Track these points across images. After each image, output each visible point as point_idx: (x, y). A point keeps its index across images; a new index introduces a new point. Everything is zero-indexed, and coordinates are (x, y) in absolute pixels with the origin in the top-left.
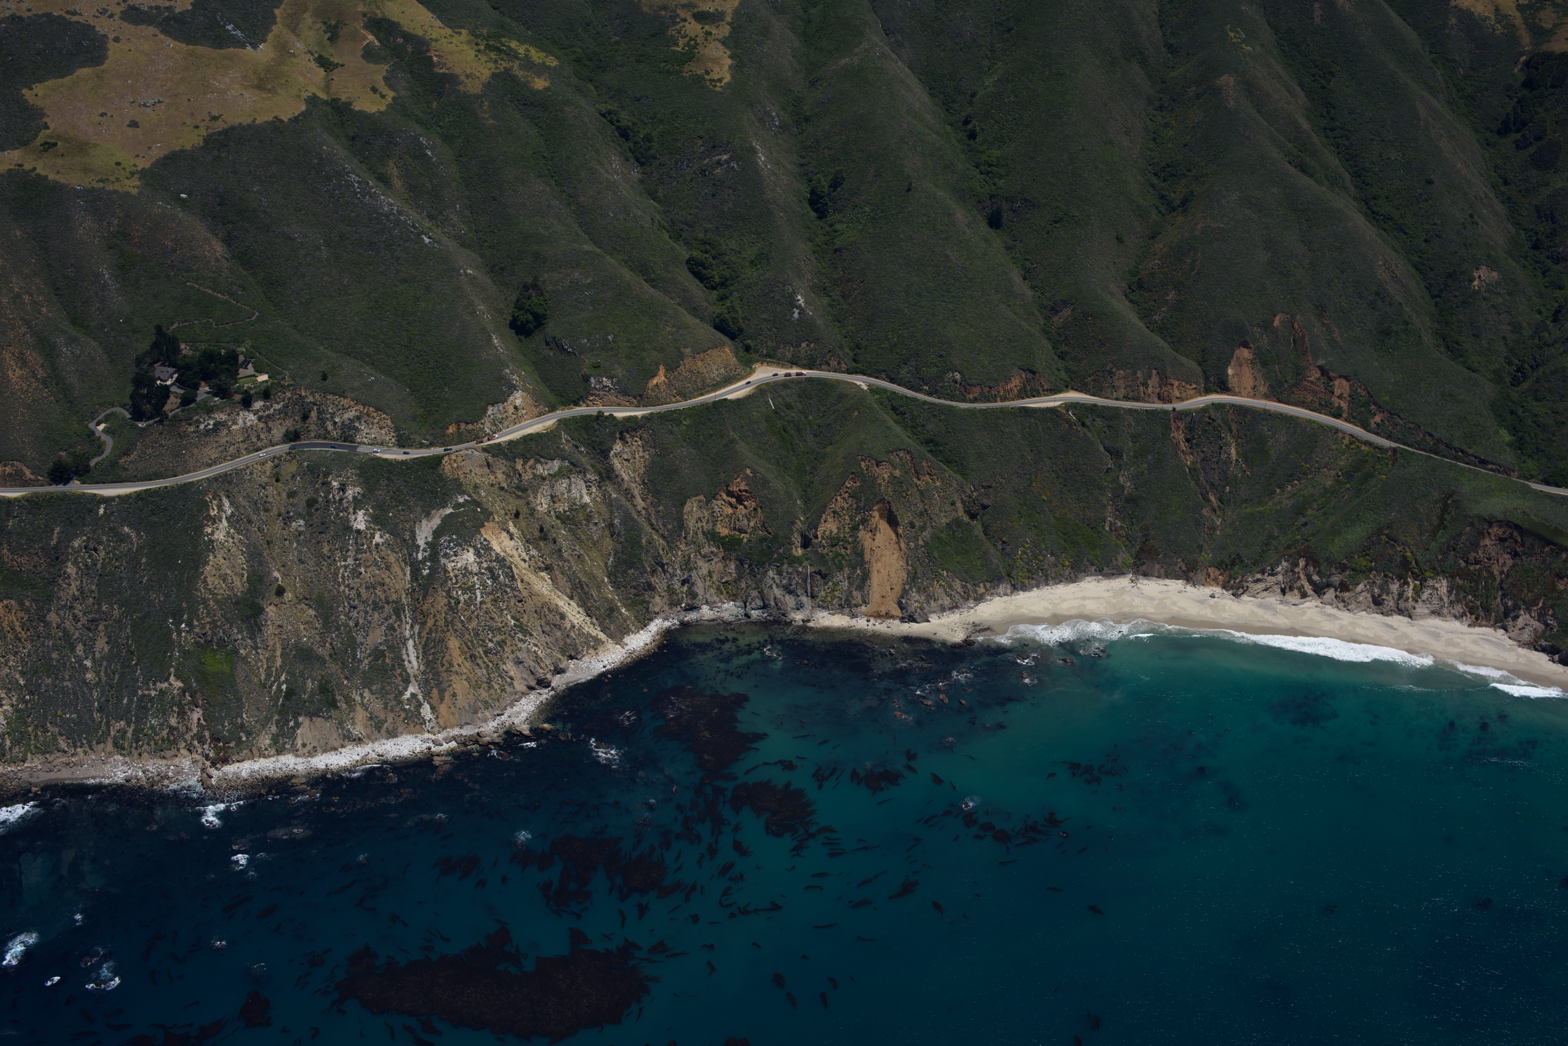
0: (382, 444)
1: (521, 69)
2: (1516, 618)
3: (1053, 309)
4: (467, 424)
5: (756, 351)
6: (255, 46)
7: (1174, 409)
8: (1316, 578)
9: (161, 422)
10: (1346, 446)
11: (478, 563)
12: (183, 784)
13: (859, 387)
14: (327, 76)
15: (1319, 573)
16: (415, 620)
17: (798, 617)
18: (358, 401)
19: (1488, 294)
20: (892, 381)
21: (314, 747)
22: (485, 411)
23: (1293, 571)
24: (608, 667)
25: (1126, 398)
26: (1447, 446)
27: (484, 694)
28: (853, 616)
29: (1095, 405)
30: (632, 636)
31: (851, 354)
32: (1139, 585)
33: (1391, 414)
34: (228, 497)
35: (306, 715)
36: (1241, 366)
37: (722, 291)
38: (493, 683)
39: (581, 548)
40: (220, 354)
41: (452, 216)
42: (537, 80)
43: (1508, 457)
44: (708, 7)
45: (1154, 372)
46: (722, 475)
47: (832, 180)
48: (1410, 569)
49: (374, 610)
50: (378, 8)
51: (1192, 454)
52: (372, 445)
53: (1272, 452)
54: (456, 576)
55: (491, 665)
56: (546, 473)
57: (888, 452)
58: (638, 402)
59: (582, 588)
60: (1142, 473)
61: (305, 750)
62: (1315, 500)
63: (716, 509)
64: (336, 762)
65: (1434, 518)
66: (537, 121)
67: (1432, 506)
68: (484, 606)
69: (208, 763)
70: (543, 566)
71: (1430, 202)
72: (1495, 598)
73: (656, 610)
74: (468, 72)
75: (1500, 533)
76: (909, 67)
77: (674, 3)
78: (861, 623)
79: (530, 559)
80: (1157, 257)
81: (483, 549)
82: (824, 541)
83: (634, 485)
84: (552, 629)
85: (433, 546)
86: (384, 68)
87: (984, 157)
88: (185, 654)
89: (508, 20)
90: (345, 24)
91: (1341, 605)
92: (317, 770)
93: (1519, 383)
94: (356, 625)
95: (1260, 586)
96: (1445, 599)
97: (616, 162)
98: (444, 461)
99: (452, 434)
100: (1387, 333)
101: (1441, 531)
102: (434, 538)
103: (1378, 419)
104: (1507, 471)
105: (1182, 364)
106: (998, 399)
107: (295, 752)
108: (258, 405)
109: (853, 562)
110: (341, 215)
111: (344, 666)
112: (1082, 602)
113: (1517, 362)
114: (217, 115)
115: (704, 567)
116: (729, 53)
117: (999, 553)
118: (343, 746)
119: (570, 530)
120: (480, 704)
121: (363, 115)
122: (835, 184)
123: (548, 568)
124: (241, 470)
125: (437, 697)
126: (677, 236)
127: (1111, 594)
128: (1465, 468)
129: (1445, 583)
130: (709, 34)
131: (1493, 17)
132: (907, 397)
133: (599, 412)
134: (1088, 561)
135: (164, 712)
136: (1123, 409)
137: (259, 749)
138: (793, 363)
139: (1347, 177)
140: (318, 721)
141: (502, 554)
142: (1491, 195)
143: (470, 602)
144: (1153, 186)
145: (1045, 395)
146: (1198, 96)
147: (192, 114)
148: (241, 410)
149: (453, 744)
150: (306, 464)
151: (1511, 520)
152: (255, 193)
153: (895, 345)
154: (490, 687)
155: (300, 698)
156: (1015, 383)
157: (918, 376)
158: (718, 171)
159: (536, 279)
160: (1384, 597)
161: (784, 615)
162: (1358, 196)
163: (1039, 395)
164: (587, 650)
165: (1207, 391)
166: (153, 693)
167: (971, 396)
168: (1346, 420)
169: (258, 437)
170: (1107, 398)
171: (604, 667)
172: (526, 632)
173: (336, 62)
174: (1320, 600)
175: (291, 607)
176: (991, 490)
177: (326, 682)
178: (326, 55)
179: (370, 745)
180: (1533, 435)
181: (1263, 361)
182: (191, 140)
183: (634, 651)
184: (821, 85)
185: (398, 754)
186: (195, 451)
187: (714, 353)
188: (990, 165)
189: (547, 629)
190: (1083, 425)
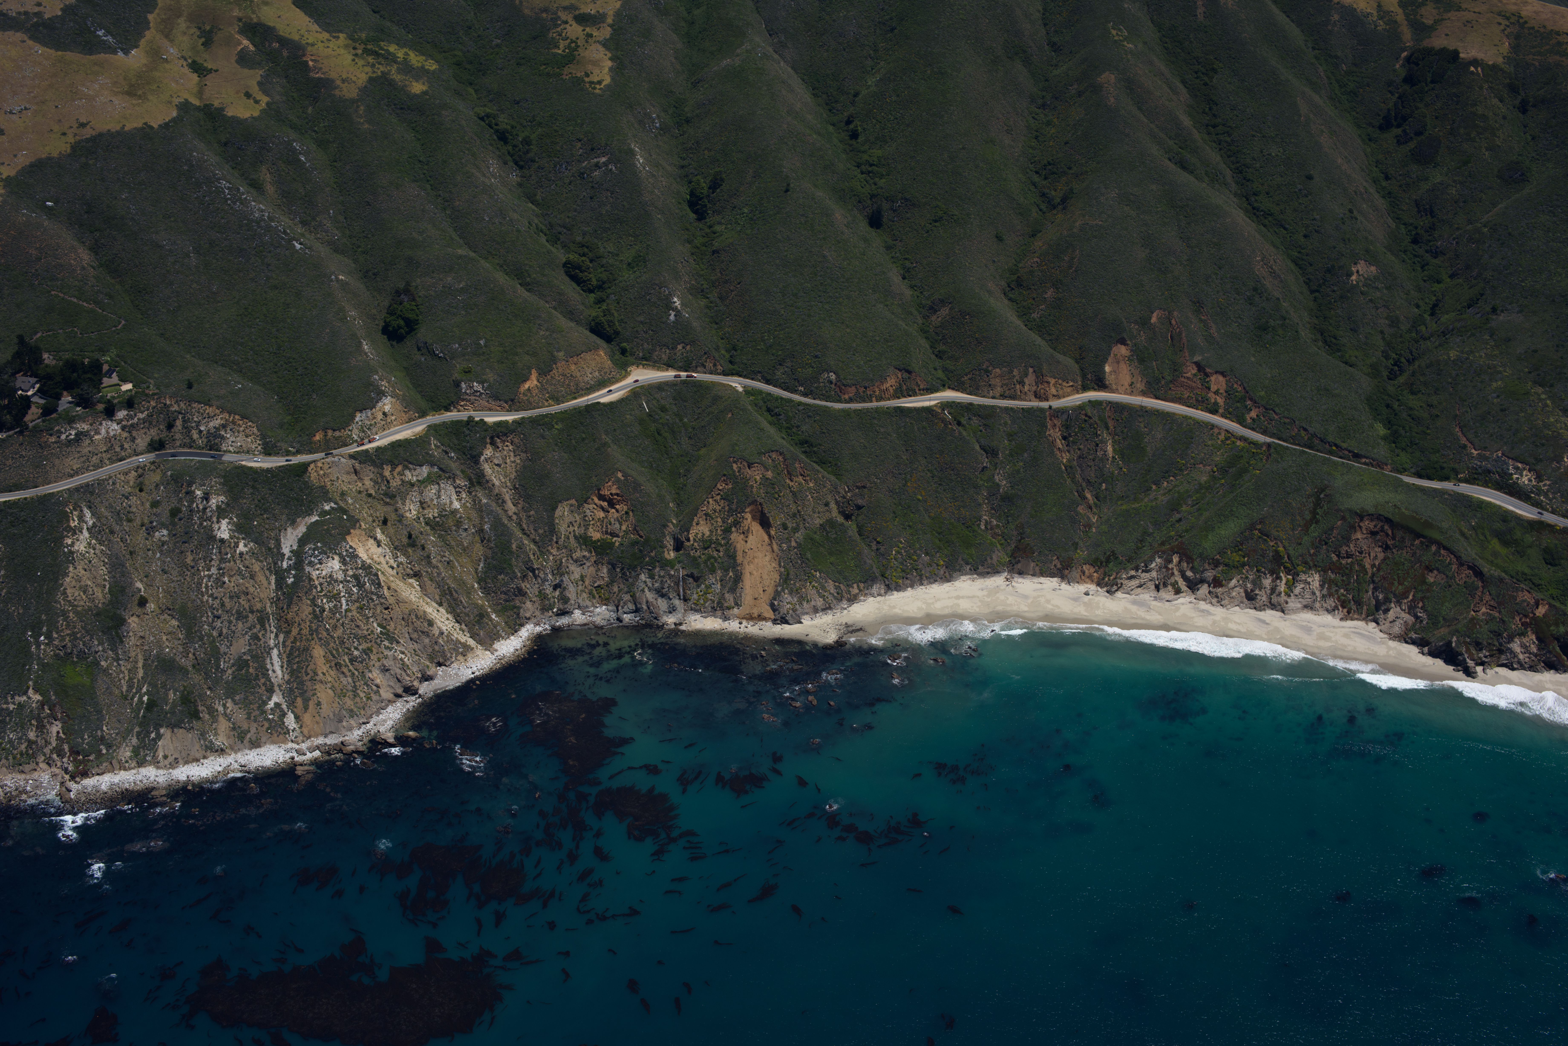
0: (248, 452)
1: (399, 73)
2: (1387, 611)
3: (931, 308)
4: (334, 430)
5: (632, 354)
6: (126, 52)
7: (1050, 407)
8: (1189, 574)
9: (21, 433)
10: (1222, 441)
11: (344, 571)
12: (42, 798)
13: (734, 388)
14: (200, 81)
15: (1192, 569)
16: (279, 629)
17: (670, 620)
18: (223, 409)
19: (1366, 289)
20: (768, 382)
21: (176, 759)
22: (353, 417)
23: (1166, 567)
24: (477, 673)
25: (1003, 397)
26: (1322, 441)
27: (349, 703)
28: (726, 618)
29: (971, 404)
30: (502, 642)
31: (728, 356)
32: (1014, 584)
33: (1266, 409)
34: (90, 508)
35: (167, 727)
36: (1118, 363)
37: (599, 294)
38: (359, 691)
39: (451, 554)
40: (83, 363)
41: (325, 222)
42: (414, 84)
43: (1382, 451)
44: (589, 9)
45: (1031, 370)
46: (594, 479)
47: (711, 181)
48: (1282, 564)
49: (237, 619)
50: (254, 12)
51: (1069, 452)
52: (237, 453)
53: (1148, 449)
54: (321, 584)
55: (356, 673)
56: (415, 479)
57: (760, 453)
58: (510, 406)
59: (451, 595)
60: (1018, 471)
61: (167, 762)
62: (1190, 496)
63: (588, 513)
64: (197, 774)
65: (1307, 512)
66: (414, 125)
67: (1305, 500)
68: (350, 614)
69: (67, 777)
70: (412, 572)
71: (1310, 197)
72: (1367, 592)
73: (528, 615)
74: (344, 77)
75: (1372, 527)
76: (793, 68)
77: (556, 5)
78: (733, 626)
79: (398, 566)
80: (1036, 255)
81: (348, 556)
82: (696, 544)
83: (505, 490)
84: (420, 636)
85: (298, 554)
86: (258, 73)
87: (865, 157)
88: (44, 666)
89: (389, 24)
90: (220, 29)
91: (1214, 600)
92: (178, 782)
93: (1396, 377)
94: (220, 635)
95: (1134, 583)
96: (1318, 593)
97: (494, 166)
98: (310, 469)
99: (319, 441)
100: (1264, 328)
101: (1314, 525)
102: (299, 546)
103: (1253, 414)
104: (1380, 465)
105: (1059, 362)
106: (874, 399)
107: (156, 764)
108: (121, 414)
109: (725, 564)
110: (211, 222)
111: (207, 676)
112: (956, 601)
113: (1394, 355)
114: (85, 122)
115: (576, 572)
116: (609, 55)
117: (873, 554)
118: (205, 757)
119: (440, 536)
120: (344, 712)
121: (235, 120)
122: (715, 185)
123: (416, 575)
124: (103, 480)
125: (301, 706)
126: (554, 239)
127: (985, 593)
128: (1338, 462)
129: (1317, 577)
130: (590, 36)
131: (1375, 14)
132: (782, 398)
133: (470, 417)
134: (963, 560)
135: (22, 726)
136: (999, 407)
137: (120, 762)
138: (669, 365)
139: (1228, 173)
140: (180, 732)
141: (369, 561)
142: (1372, 190)
143: (334, 611)
144: (1034, 184)
145: (922, 395)
146: (1080, 94)
147: (60, 121)
148: (104, 419)
149: (317, 753)
150: (169, 473)
151: (1382, 513)
152: (123, 200)
153: (771, 346)
154: (356, 695)
155: (162, 709)
156: (891, 383)
157: (793, 377)
158: (596, 173)
159: (408, 284)
160: (1257, 592)
161: (656, 618)
162: (1239, 192)
163: (915, 394)
164: (456, 656)
165: (1085, 389)
166: (11, 707)
167: (846, 397)
168: (1222, 416)
169: (122, 447)
170: (984, 397)
171: (473, 673)
172: (393, 640)
173: (210, 67)
174: (1194, 596)
175: (153, 618)
176: (866, 490)
177: (188, 693)
178: (199, 60)
179: (233, 755)
180: (1407, 428)
181: (1140, 358)
182: (58, 147)
183: (504, 657)
184: (702, 87)
185: (261, 764)
186: (57, 462)
187: (588, 356)
188: (871, 165)
189: (415, 636)
190: (959, 424)
